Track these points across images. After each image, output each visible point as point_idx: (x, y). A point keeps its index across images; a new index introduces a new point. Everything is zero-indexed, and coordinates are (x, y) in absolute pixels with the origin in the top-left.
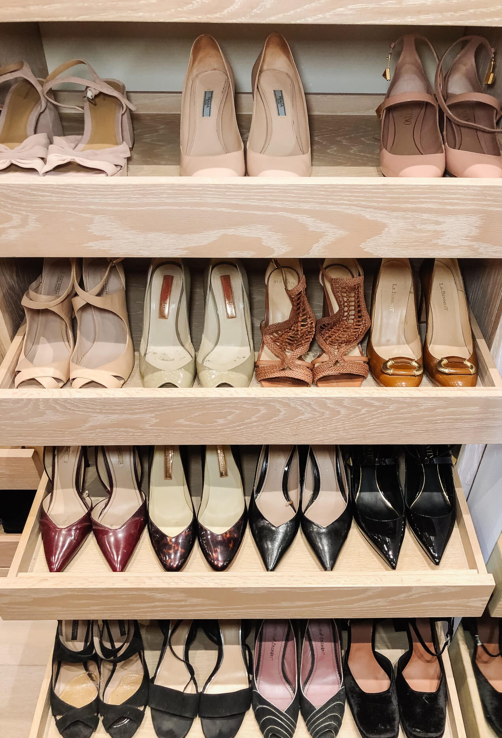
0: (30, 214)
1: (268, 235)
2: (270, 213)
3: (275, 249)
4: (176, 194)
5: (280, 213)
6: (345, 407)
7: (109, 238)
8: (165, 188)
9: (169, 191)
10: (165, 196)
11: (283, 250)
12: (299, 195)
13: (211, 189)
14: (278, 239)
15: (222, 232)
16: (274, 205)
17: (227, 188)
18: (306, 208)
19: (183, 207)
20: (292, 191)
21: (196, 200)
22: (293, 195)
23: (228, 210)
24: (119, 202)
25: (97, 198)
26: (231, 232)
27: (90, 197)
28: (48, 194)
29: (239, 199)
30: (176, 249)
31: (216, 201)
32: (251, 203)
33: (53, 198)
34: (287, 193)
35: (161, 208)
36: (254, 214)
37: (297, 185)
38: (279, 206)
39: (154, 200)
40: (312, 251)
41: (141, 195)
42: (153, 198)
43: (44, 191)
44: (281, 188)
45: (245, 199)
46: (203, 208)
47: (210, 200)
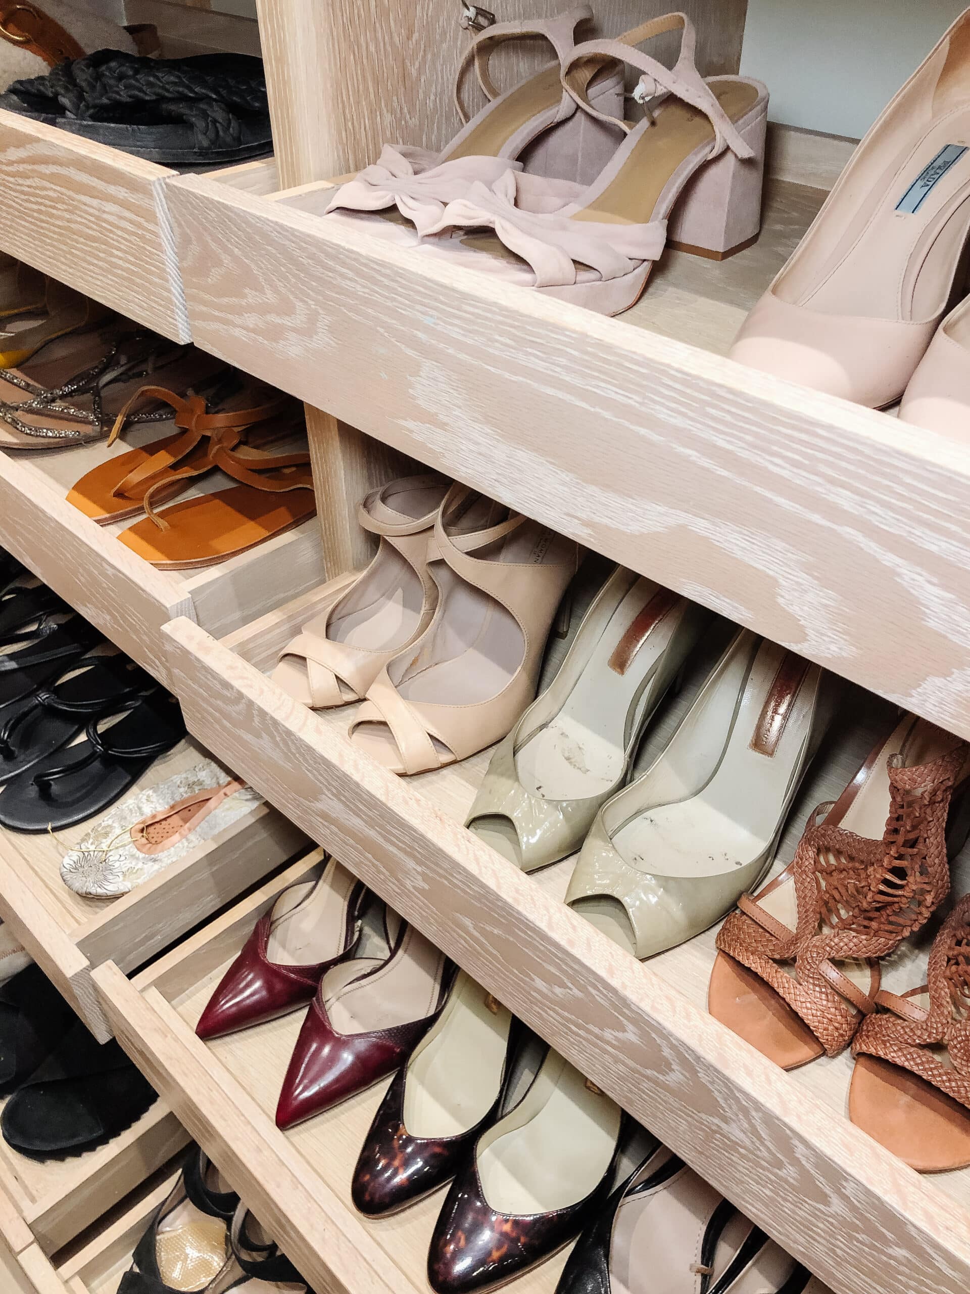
0: (321, 311)
1: (797, 583)
2: (816, 518)
3: (811, 633)
4: (587, 367)
5: (848, 532)
6: (845, 1198)
7: (443, 426)
8: (565, 339)
9: (573, 352)
10: (563, 361)
11: (833, 648)
12: (918, 498)
13: (671, 383)
14: (826, 606)
15: (681, 517)
16: (831, 498)
17: (713, 394)
18: (934, 548)
19: (598, 410)
20: (901, 475)
21: (630, 401)
22: (899, 489)
23: (705, 462)
24: (470, 341)
25: (432, 316)
26: (700, 525)
27: (418, 307)
28: (350, 274)
29: (740, 439)
30: (568, 515)
31: (678, 421)
32: (771, 467)
33: (359, 288)
34: (884, 475)
35: (550, 391)
36: (770, 501)
37: (921, 463)
38: (847, 506)
39: (540, 366)
40: (919, 694)
41: (515, 341)
42: (537, 357)
43: (344, 264)
44: (867, 451)
45: (755, 447)
46: (643, 431)
47: (663, 414)
